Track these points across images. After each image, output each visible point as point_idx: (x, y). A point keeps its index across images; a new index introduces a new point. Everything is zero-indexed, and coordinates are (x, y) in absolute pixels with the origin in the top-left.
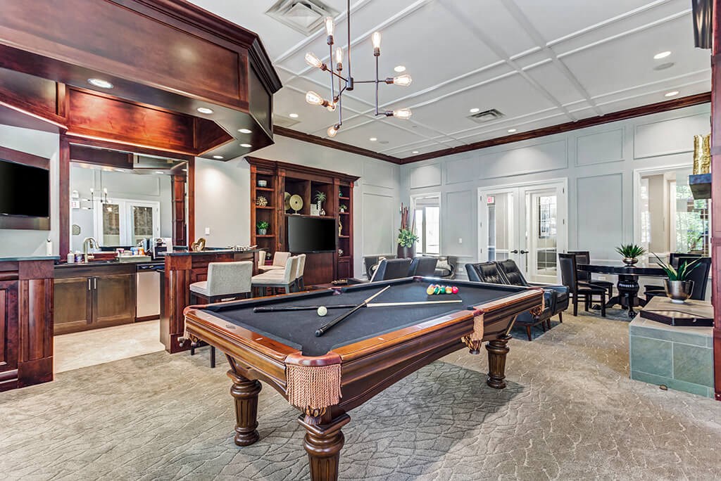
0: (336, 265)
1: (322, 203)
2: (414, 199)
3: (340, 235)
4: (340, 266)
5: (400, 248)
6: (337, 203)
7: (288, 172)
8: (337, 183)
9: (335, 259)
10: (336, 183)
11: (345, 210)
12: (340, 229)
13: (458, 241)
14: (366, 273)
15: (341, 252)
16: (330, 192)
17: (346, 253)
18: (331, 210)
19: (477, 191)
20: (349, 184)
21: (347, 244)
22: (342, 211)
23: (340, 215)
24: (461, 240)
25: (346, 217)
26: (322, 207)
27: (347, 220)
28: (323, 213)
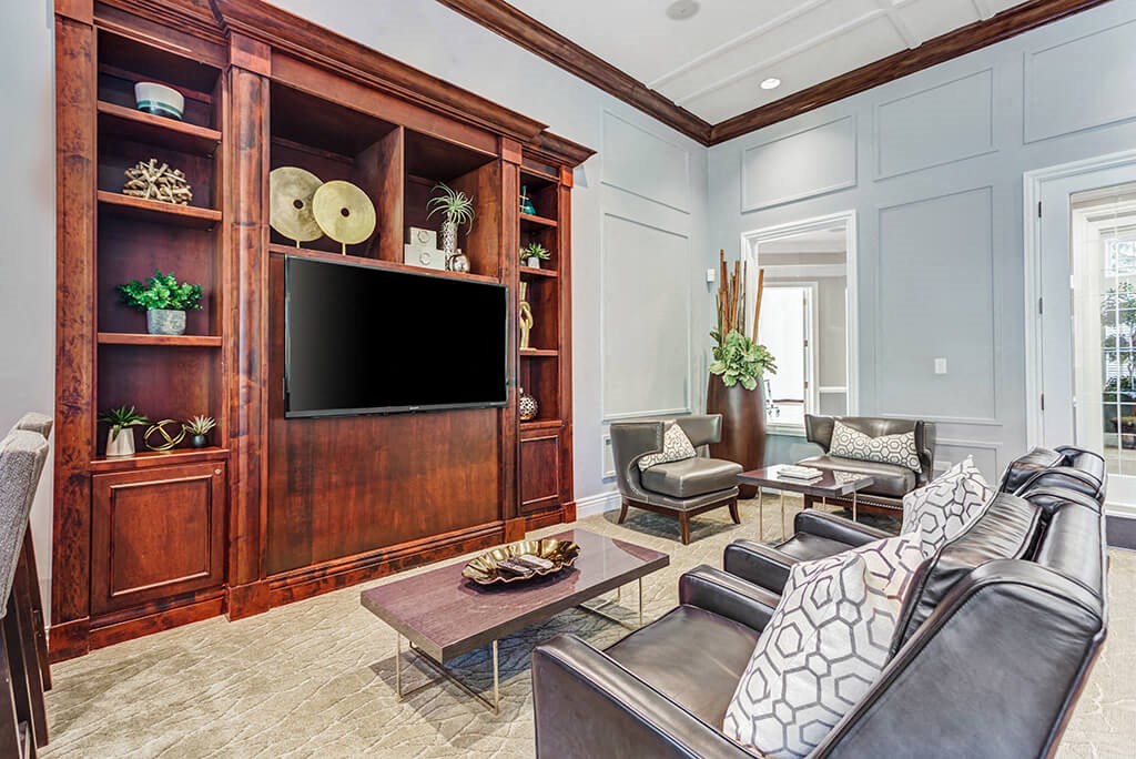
0: (509, 456)
1: (461, 231)
2: (753, 241)
3: (524, 347)
4: (527, 454)
5: (716, 389)
6: (512, 233)
7: (282, 62)
8: (511, 154)
9: (508, 432)
10: (506, 154)
11: (542, 262)
12: (526, 326)
13: (933, 366)
14: (613, 472)
15: (528, 405)
16: (486, 192)
17: (548, 408)
18: (489, 257)
19: (1019, 186)
20: (558, 173)
21: (547, 378)
22: (534, 264)
23: (524, 277)
24: (941, 366)
25: (548, 286)
26: (462, 242)
27: (547, 294)
28: (462, 263)
